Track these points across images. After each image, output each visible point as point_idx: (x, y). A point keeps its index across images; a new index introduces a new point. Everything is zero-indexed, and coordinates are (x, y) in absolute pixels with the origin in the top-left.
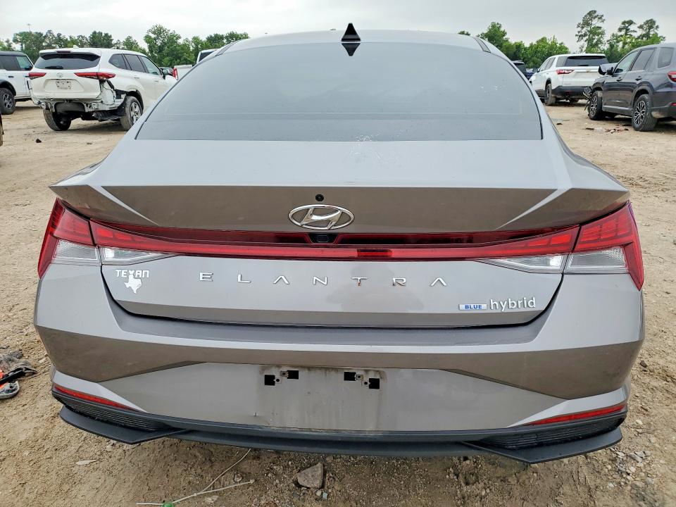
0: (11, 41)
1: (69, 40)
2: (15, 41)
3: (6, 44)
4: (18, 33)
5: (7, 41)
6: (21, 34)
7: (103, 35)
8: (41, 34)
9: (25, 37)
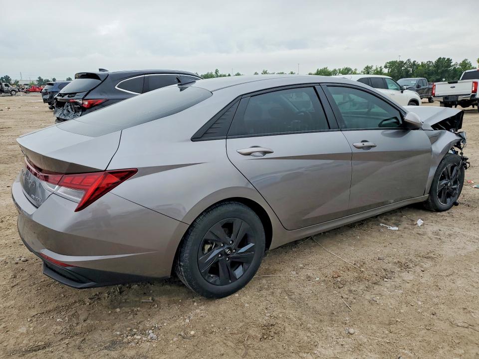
0: (383, 67)
1: (420, 64)
2: (386, 67)
3: (379, 69)
4: (388, 62)
5: (381, 68)
6: (390, 63)
7: (446, 59)
8: (402, 62)
9: (392, 65)
